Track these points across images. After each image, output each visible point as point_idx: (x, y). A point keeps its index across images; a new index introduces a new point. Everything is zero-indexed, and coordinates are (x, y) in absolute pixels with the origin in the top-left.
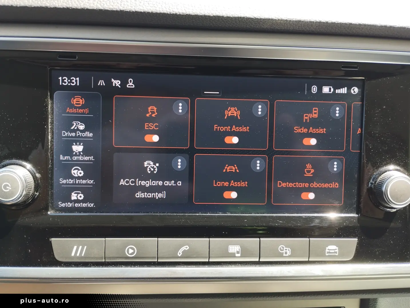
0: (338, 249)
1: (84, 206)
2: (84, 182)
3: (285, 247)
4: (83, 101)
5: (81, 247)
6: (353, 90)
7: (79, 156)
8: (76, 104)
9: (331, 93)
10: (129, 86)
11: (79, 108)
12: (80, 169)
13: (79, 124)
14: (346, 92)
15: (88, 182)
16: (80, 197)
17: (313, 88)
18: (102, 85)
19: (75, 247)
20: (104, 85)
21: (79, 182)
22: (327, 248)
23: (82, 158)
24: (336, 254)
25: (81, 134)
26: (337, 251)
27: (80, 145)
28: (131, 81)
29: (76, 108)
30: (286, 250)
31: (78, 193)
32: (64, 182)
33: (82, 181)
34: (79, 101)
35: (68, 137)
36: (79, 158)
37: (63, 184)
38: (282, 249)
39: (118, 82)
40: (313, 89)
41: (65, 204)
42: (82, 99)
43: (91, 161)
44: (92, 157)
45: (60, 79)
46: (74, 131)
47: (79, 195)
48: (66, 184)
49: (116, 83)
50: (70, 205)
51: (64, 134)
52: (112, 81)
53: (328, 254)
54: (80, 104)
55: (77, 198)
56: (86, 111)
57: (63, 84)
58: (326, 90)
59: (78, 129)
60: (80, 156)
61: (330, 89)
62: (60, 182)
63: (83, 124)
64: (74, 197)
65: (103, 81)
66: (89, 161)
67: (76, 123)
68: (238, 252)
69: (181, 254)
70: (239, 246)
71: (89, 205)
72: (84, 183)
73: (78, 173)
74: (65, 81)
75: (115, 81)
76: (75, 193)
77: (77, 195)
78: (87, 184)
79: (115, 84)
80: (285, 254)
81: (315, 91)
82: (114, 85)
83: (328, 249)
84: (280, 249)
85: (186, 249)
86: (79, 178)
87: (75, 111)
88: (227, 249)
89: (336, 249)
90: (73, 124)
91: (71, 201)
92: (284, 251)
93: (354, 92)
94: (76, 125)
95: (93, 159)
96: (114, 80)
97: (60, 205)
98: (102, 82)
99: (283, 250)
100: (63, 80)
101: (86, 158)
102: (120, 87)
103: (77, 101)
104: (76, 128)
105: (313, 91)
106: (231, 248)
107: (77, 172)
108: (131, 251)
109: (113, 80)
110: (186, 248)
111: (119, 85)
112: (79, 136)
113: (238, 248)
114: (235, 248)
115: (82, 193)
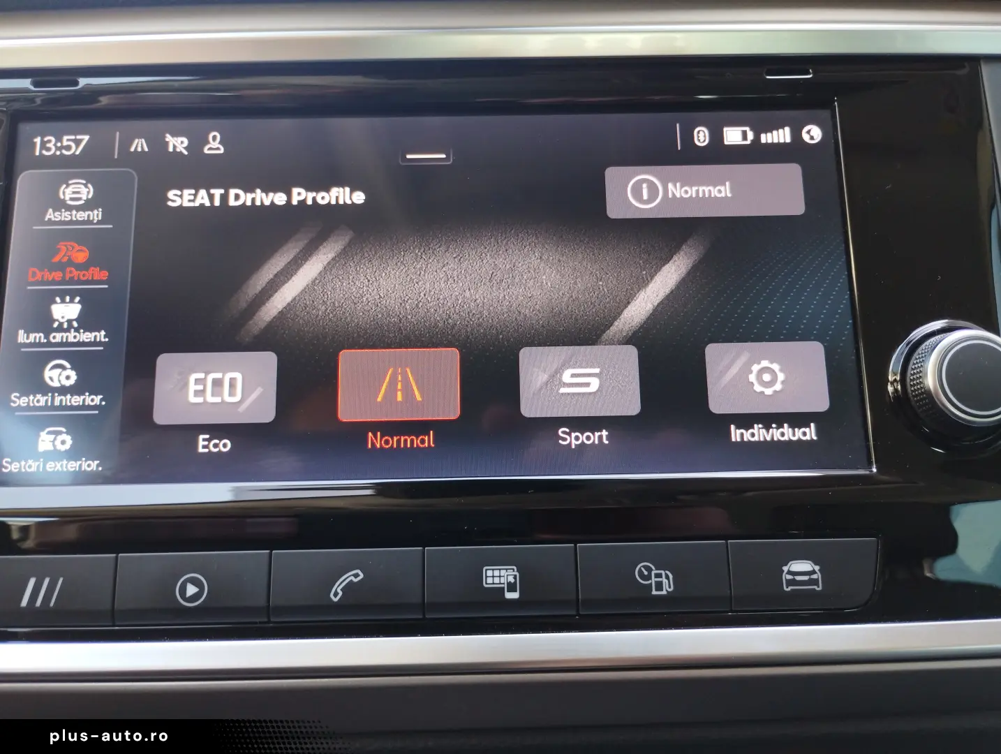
0: (820, 570)
1: (71, 470)
2: (77, 400)
3: (654, 568)
4: (88, 192)
5: (47, 581)
6: (808, 132)
7: (68, 330)
8: (72, 199)
9: (748, 142)
10: (210, 149)
11: (78, 208)
12: (67, 365)
13: (74, 247)
14: (788, 140)
15: (88, 402)
16: (63, 442)
17: (699, 132)
18: (139, 149)
19: (33, 581)
21: (61, 400)
22: (785, 569)
23: (75, 337)
24: (815, 587)
25: (77, 272)
26: (818, 576)
27: (72, 301)
28: (215, 138)
29: (70, 208)
30: (659, 576)
31: (57, 433)
32: (23, 401)
33: (70, 399)
34: (78, 193)
35: (43, 282)
36: (67, 337)
37: (19, 408)
38: (646, 573)
39: (182, 142)
40: (698, 137)
41: (21, 465)
42: (86, 186)
43: (100, 344)
44: (103, 333)
45: (35, 143)
46: (61, 266)
47: (60, 438)
48: (28, 408)
49: (177, 143)
50: (33, 466)
51: (33, 274)
52: (167, 140)
53: (790, 588)
54: (79, 199)
55: (54, 446)
56: (96, 215)
57: (44, 152)
58: (733, 136)
59: (70, 263)
60: (70, 332)
61: (744, 134)
62: (12, 404)
63: (85, 248)
64: (45, 443)
65: (143, 140)
66: (95, 343)
67: (66, 246)
68: (512, 587)
69: (341, 593)
70: (515, 567)
71: (85, 467)
72: (77, 404)
73: (63, 378)
74: (48, 145)
75: (175, 139)
76: (49, 433)
77: (55, 440)
78: (84, 407)
79: (175, 147)
80: (656, 590)
81: (705, 141)
82: (171, 149)
83: (789, 572)
84: (640, 572)
85: (356, 580)
86: (63, 390)
87: (65, 216)
88: (479, 577)
90: (59, 250)
91: (37, 456)
93: (812, 138)
94: (67, 250)
95: (105, 338)
96: (173, 136)
98: (140, 143)
99: (649, 577)
100: (43, 145)
101: (87, 337)
102: (186, 153)
103: (74, 193)
104: (65, 259)
105: (699, 140)
106: (490, 573)
107: (60, 375)
108: (191, 590)
109: (169, 138)
110: (354, 576)
111: (185, 148)
112: (72, 278)
113: (510, 572)
114: (503, 573)
115: (67, 433)
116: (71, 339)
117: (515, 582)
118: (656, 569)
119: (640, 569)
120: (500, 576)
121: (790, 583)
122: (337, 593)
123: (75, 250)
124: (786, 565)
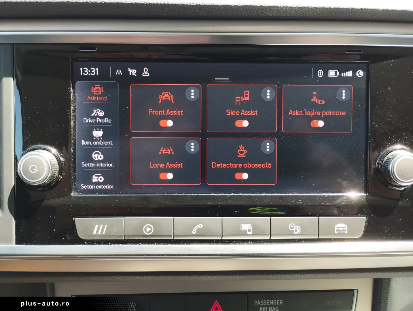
0: (347, 227)
1: (104, 188)
2: (104, 165)
3: (295, 225)
4: (102, 90)
5: (102, 226)
6: (359, 73)
7: (99, 141)
8: (96, 92)
9: (337, 76)
10: (144, 74)
11: (99, 96)
12: (100, 153)
13: (98, 111)
14: (351, 76)
15: (108, 165)
16: (101, 179)
18: (119, 74)
19: (97, 226)
20: (121, 74)
21: (99, 165)
22: (336, 226)
23: (102, 143)
24: (345, 232)
25: (101, 120)
26: (346, 229)
27: (100, 130)
28: (146, 70)
29: (96, 96)
30: (296, 228)
31: (99, 176)
32: (86, 165)
33: (102, 165)
34: (98, 90)
35: (89, 123)
36: (99, 143)
37: (85, 167)
38: (292, 227)
39: (134, 71)
40: (319, 73)
41: (87, 187)
42: (101, 88)
43: (111, 145)
44: (111, 142)
45: (81, 70)
46: (95, 118)
47: (100, 178)
48: (88, 167)
49: (133, 72)
50: (91, 187)
51: (85, 120)
52: (129, 70)
53: (337, 232)
54: (99, 92)
55: (98, 180)
56: (105, 98)
57: (84, 74)
58: (332, 73)
59: (98, 116)
61: (336, 73)
62: (82, 166)
63: (102, 111)
64: (95, 179)
66: (109, 145)
67: (95, 110)
68: (250, 231)
69: (196, 231)
70: (251, 224)
71: (109, 187)
74: (85, 71)
75: (132, 70)
76: (96, 176)
77: (98, 178)
78: (107, 167)
79: (132, 73)
80: (295, 232)
81: (321, 75)
82: (130, 74)
83: (337, 227)
84: (291, 227)
86: (99, 162)
87: (94, 99)
88: (239, 227)
89: (345, 227)
90: (94, 111)
91: (92, 184)
92: (295, 229)
93: (360, 75)
94: (96, 112)
95: (112, 144)
96: (131, 69)
97: (82, 187)
98: (119, 71)
99: (293, 228)
100: (84, 71)
101: (106, 143)
102: (136, 76)
103: (97, 90)
104: (96, 115)
105: (319, 75)
106: (243, 226)
107: (98, 156)
108: (148, 229)
109: (129, 69)
110: (200, 226)
111: (135, 74)
112: (99, 122)
113: (249, 226)
114: (247, 226)
115: (102, 176)
116: (100, 144)
117: (251, 229)
118: (296, 226)
119: (290, 226)
120: (246, 227)
121: (337, 230)
122: (194, 232)
123: (99, 112)
124: (336, 225)
